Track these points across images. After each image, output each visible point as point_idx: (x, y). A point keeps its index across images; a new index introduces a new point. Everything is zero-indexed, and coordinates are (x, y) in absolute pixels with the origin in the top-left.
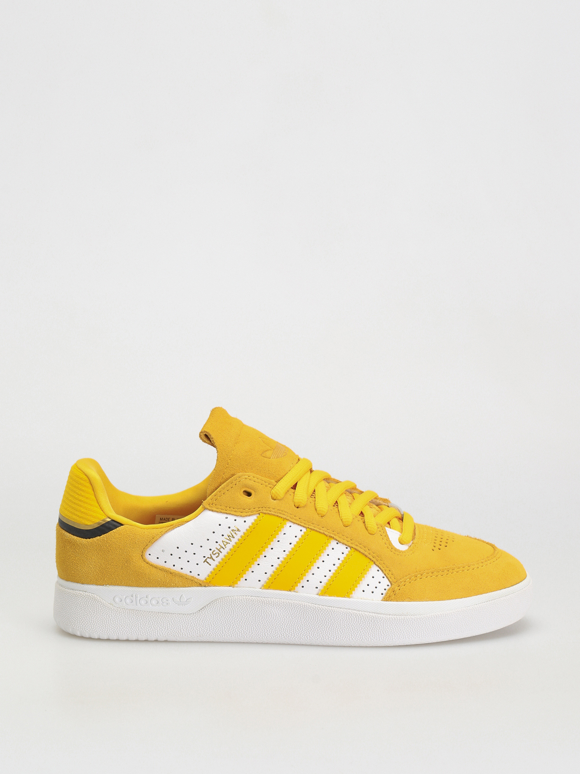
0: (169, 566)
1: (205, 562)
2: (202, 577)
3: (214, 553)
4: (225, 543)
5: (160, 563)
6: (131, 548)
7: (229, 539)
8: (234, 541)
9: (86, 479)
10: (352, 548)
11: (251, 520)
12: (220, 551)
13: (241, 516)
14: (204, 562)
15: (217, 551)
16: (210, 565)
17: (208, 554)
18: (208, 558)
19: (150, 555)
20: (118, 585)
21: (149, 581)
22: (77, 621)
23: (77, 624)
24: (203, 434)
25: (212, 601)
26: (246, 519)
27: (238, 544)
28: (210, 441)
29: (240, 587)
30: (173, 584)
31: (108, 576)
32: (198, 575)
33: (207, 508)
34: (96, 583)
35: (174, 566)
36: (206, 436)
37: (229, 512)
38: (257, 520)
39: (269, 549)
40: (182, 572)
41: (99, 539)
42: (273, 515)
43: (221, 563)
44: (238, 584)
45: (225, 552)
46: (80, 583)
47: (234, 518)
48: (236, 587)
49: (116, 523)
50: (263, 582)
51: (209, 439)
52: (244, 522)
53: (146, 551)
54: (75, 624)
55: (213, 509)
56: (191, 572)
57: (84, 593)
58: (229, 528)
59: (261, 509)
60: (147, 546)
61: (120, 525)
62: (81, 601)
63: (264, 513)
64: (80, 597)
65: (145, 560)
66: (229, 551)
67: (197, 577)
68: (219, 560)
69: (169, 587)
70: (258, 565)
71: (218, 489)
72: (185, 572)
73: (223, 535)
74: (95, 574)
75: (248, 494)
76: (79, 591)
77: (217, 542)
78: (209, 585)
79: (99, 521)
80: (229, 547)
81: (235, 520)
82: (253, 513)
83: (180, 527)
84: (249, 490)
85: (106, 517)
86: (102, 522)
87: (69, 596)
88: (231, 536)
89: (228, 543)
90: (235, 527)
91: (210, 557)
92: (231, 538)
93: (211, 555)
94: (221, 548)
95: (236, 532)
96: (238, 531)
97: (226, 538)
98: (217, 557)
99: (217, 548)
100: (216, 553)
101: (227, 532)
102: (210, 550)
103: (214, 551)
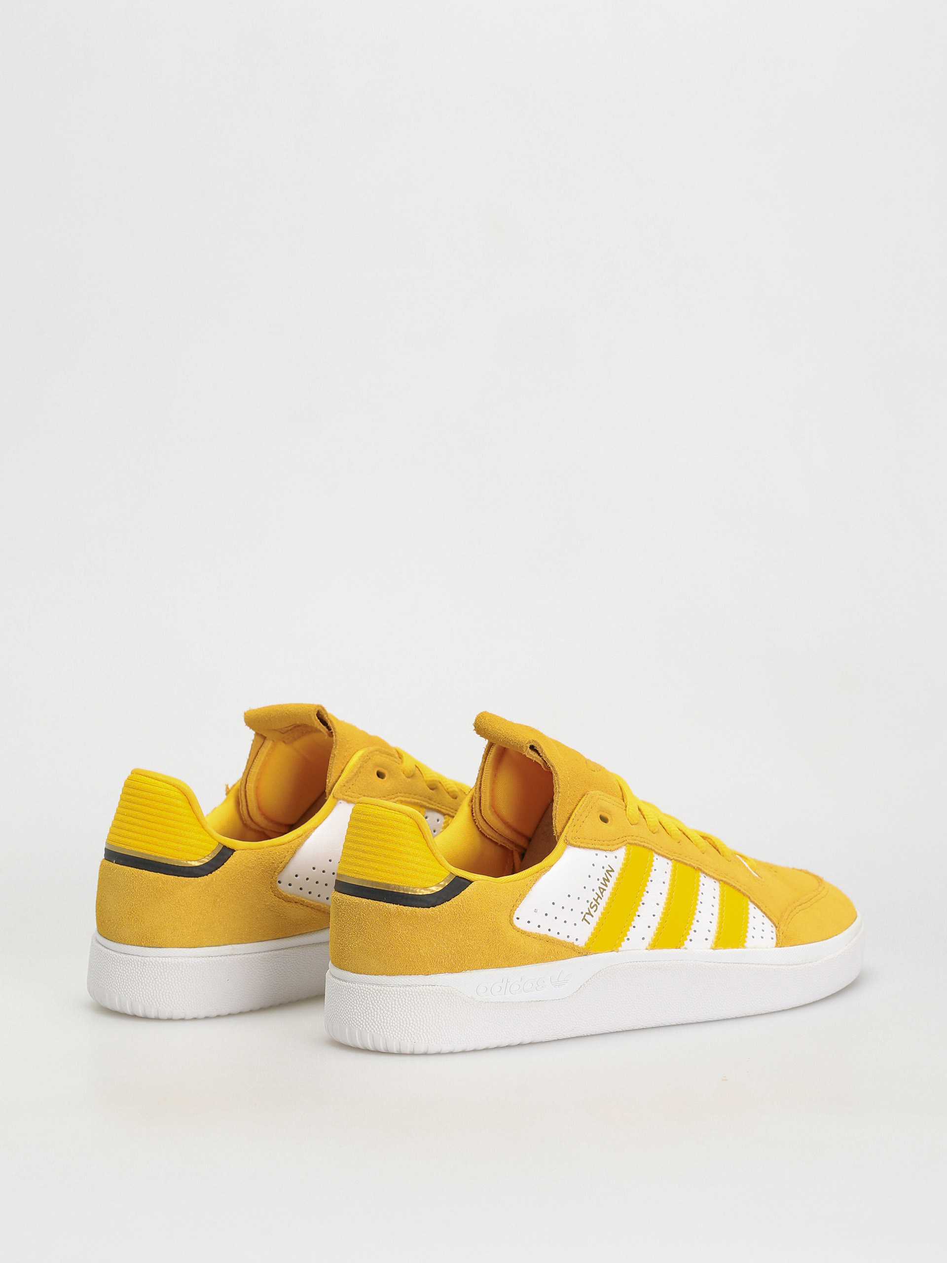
0: (543, 931)
1: (584, 921)
2: (581, 943)
4: (602, 890)
5: (532, 928)
6: (497, 912)
7: (603, 882)
8: (611, 885)
10: (721, 882)
11: (621, 853)
12: (598, 903)
13: (611, 851)
14: (582, 921)
15: (594, 903)
16: (589, 923)
17: (585, 908)
18: (587, 913)
19: (518, 918)
20: (483, 968)
21: (524, 956)
22: (422, 1031)
23: (422, 1036)
24: (528, 746)
25: (594, 976)
26: (616, 853)
27: (616, 889)
28: (539, 754)
29: (623, 951)
30: (552, 957)
31: (469, 957)
32: (577, 940)
33: (568, 844)
34: (452, 971)
35: (549, 930)
36: (532, 747)
37: (597, 846)
38: (628, 854)
39: (645, 893)
40: (559, 937)
41: (451, 904)
42: (640, 845)
43: (600, 919)
44: (621, 946)
45: (603, 903)
46: (423, 973)
47: (605, 854)
48: (620, 951)
49: (464, 880)
50: (648, 940)
51: (536, 751)
52: (616, 857)
53: (514, 914)
54: (419, 1036)
55: (579, 844)
56: (568, 937)
57: (433, 987)
58: (603, 868)
59: (625, 839)
60: (515, 906)
61: (468, 882)
62: (429, 1000)
63: (631, 844)
64: (426, 994)
65: (514, 927)
66: (607, 901)
67: (576, 943)
68: (597, 915)
69: (547, 961)
70: (639, 916)
71: (573, 817)
72: (562, 937)
73: (598, 880)
74: (450, 956)
75: (604, 820)
76: (423, 985)
77: (593, 890)
78: (590, 953)
79: (443, 879)
80: (607, 894)
81: (606, 857)
82: (620, 845)
83: (546, 874)
84: (605, 815)
85: (449, 873)
86: (447, 881)
87: (405, 997)
88: (606, 880)
89: (604, 890)
90: (609, 865)
91: (588, 912)
92: (607, 882)
93: (589, 909)
94: (598, 898)
95: (610, 873)
96: (613, 871)
97: (601, 883)
98: (595, 911)
99: (594, 899)
100: (594, 906)
101: (602, 874)
102: (588, 901)
103: (592, 903)
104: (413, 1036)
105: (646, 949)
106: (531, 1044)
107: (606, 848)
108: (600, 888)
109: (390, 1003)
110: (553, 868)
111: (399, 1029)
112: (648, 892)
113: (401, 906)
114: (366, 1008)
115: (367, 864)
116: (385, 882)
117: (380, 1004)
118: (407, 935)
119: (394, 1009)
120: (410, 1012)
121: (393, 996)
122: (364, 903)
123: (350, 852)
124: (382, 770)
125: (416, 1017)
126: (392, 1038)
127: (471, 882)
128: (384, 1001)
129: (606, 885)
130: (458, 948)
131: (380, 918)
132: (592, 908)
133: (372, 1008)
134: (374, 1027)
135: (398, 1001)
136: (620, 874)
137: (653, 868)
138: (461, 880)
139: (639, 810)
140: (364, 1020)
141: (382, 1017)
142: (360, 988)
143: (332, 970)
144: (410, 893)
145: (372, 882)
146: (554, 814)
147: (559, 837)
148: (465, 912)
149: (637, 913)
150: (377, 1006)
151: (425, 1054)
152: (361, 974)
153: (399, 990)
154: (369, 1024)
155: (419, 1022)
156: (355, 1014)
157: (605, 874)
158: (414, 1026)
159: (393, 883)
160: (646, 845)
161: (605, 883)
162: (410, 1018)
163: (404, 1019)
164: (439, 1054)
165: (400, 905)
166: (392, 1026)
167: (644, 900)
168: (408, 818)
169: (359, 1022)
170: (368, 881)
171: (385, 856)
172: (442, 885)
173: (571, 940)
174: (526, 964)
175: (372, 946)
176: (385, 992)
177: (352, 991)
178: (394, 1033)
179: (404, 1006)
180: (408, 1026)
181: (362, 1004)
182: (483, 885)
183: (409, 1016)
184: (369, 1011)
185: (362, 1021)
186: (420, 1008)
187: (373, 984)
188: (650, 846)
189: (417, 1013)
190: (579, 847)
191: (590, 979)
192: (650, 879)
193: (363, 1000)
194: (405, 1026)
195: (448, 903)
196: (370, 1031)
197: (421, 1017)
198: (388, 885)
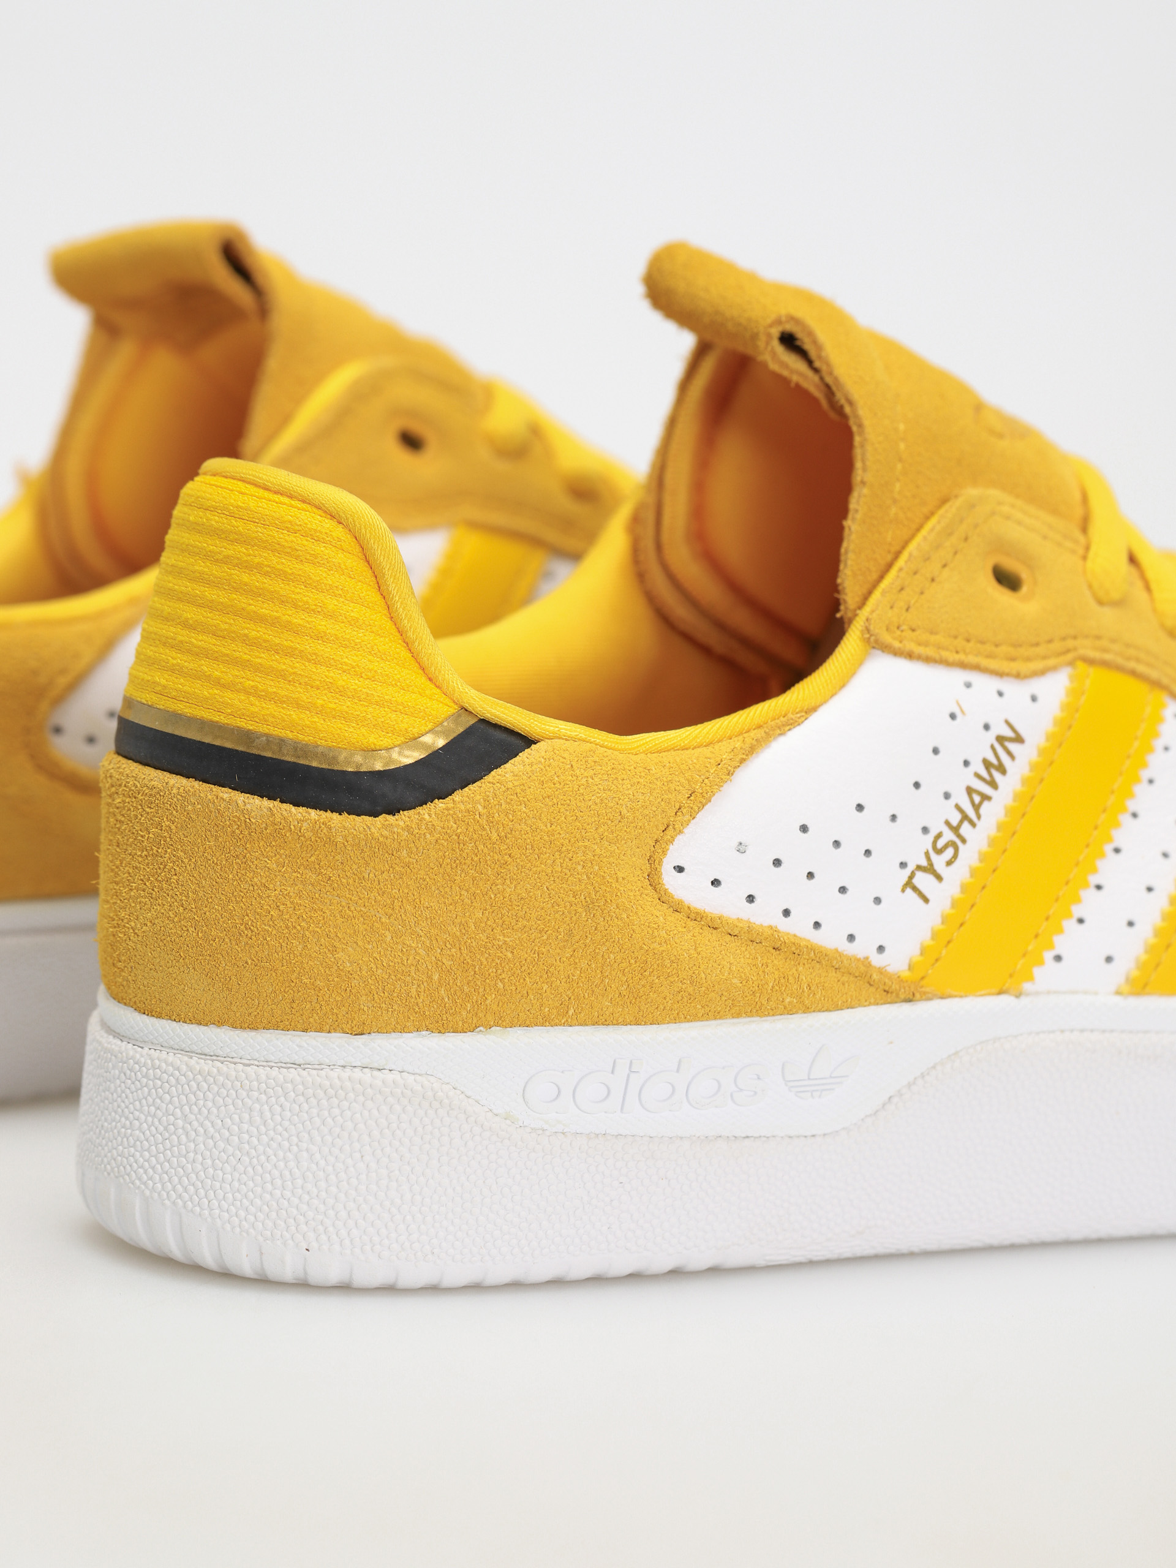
0: (764, 915)
1: (909, 891)
2: (895, 962)
3: (940, 844)
4: (977, 799)
5: (725, 904)
6: (601, 843)
7: (987, 778)
8: (1009, 785)
9: (339, 532)
12: (959, 836)
13: (1018, 676)
14: (903, 891)
15: (948, 836)
17: (916, 851)
18: (919, 868)
19: (680, 869)
20: (546, 1021)
21: (690, 990)
22: (331, 1213)
23: (331, 1229)
24: (776, 332)
25: (934, 1067)
26: (1037, 686)
27: (1025, 800)
28: (810, 362)
29: (1037, 993)
30: (788, 1000)
31: (500, 985)
32: (881, 949)
33: (875, 644)
34: (441, 1027)
35: (786, 913)
36: (789, 341)
37: (972, 659)
38: (1075, 692)
39: (1126, 819)
40: (819, 938)
41: (448, 809)
42: (1119, 668)
43: (964, 888)
44: (1030, 978)
45: (977, 838)
46: (347, 1028)
47: (995, 684)
48: (1028, 994)
49: (503, 736)
50: (1124, 965)
51: (802, 353)
52: (1034, 699)
53: (664, 853)
54: (321, 1228)
55: (911, 646)
56: (851, 938)
57: (376, 1073)
58: (987, 727)
59: (1070, 643)
60: (668, 831)
61: (520, 742)
62: (358, 1115)
63: (1090, 662)
64: (351, 1095)
65: (663, 897)
66: (993, 832)
67: (877, 960)
68: (956, 876)
69: (773, 1012)
70: (1099, 887)
71: (901, 562)
72: (830, 939)
73: (966, 763)
74: (436, 977)
75: (1007, 580)
76: (344, 1067)
77: (947, 796)
78: (925, 993)
79: (430, 726)
80: (993, 813)
81: (1000, 694)
82: (1051, 662)
83: (790, 734)
84: (1011, 564)
85: (453, 709)
86: (444, 733)
87: (282, 1099)
88: (994, 767)
89: (986, 798)
90: (1007, 722)
91: (924, 863)
92: (997, 775)
93: (927, 854)
94: (961, 822)
95: (1012, 747)
96: (1019, 739)
97: (978, 776)
98: (949, 863)
99: (947, 823)
100: (946, 847)
101: (981, 748)
102: (925, 830)
103: (939, 836)
104: (303, 1227)
105: (1118, 993)
106: (715, 1271)
107: (1005, 666)
108: (970, 791)
109: (236, 1117)
110: (814, 719)
111: (258, 1201)
112: (1135, 815)
113: (285, 806)
114: (166, 1129)
115: (191, 666)
116: (242, 724)
117: (207, 1118)
118: (297, 900)
119: (246, 1136)
120: (295, 1148)
121: (244, 1094)
122: (175, 791)
123: (170, 631)
124: (416, 427)
125: (314, 1167)
126: (238, 1230)
127: (528, 742)
128: (218, 1108)
129: (993, 784)
130: (465, 952)
131: (217, 839)
132: (939, 852)
133: (183, 1128)
134: (186, 1190)
135: (261, 1113)
136: (1042, 752)
137: (1159, 744)
138: (491, 731)
139: (1132, 560)
140: (159, 1166)
141: (209, 1162)
142: (152, 1060)
143: (106, 1008)
144: (314, 764)
145: (203, 724)
146: (843, 550)
147: (850, 621)
148: (494, 836)
149: (1094, 880)
150: (195, 1124)
151: (345, 1288)
152: (159, 1016)
153: (264, 1077)
154: (170, 1180)
155: (323, 1184)
156: (134, 1146)
157: (993, 747)
158: (306, 1197)
159: (263, 729)
160: (1141, 668)
161: (991, 775)
162: (296, 1170)
163: (276, 1173)
164: (390, 1289)
165: (282, 801)
166: (238, 1191)
167: (1120, 838)
168: (328, 524)
169: (146, 1172)
170: (190, 720)
171: (246, 640)
172: (425, 746)
173: (863, 948)
174: (695, 1018)
175: (191, 929)
176: (221, 1079)
177: (131, 1070)
178: (242, 1213)
179: (279, 1128)
180: (288, 1194)
181: (154, 1116)
182: (566, 755)
183: (292, 1164)
184: (174, 1137)
185: (153, 1168)
186: (329, 1139)
187: (189, 1053)
188: (1154, 674)
189: (318, 1156)
190: (910, 656)
191: (923, 1076)
192: (1145, 775)
193: (158, 1101)
194: (278, 1193)
195: (439, 804)
196: (174, 1203)
197: (330, 1168)
198: (248, 736)
